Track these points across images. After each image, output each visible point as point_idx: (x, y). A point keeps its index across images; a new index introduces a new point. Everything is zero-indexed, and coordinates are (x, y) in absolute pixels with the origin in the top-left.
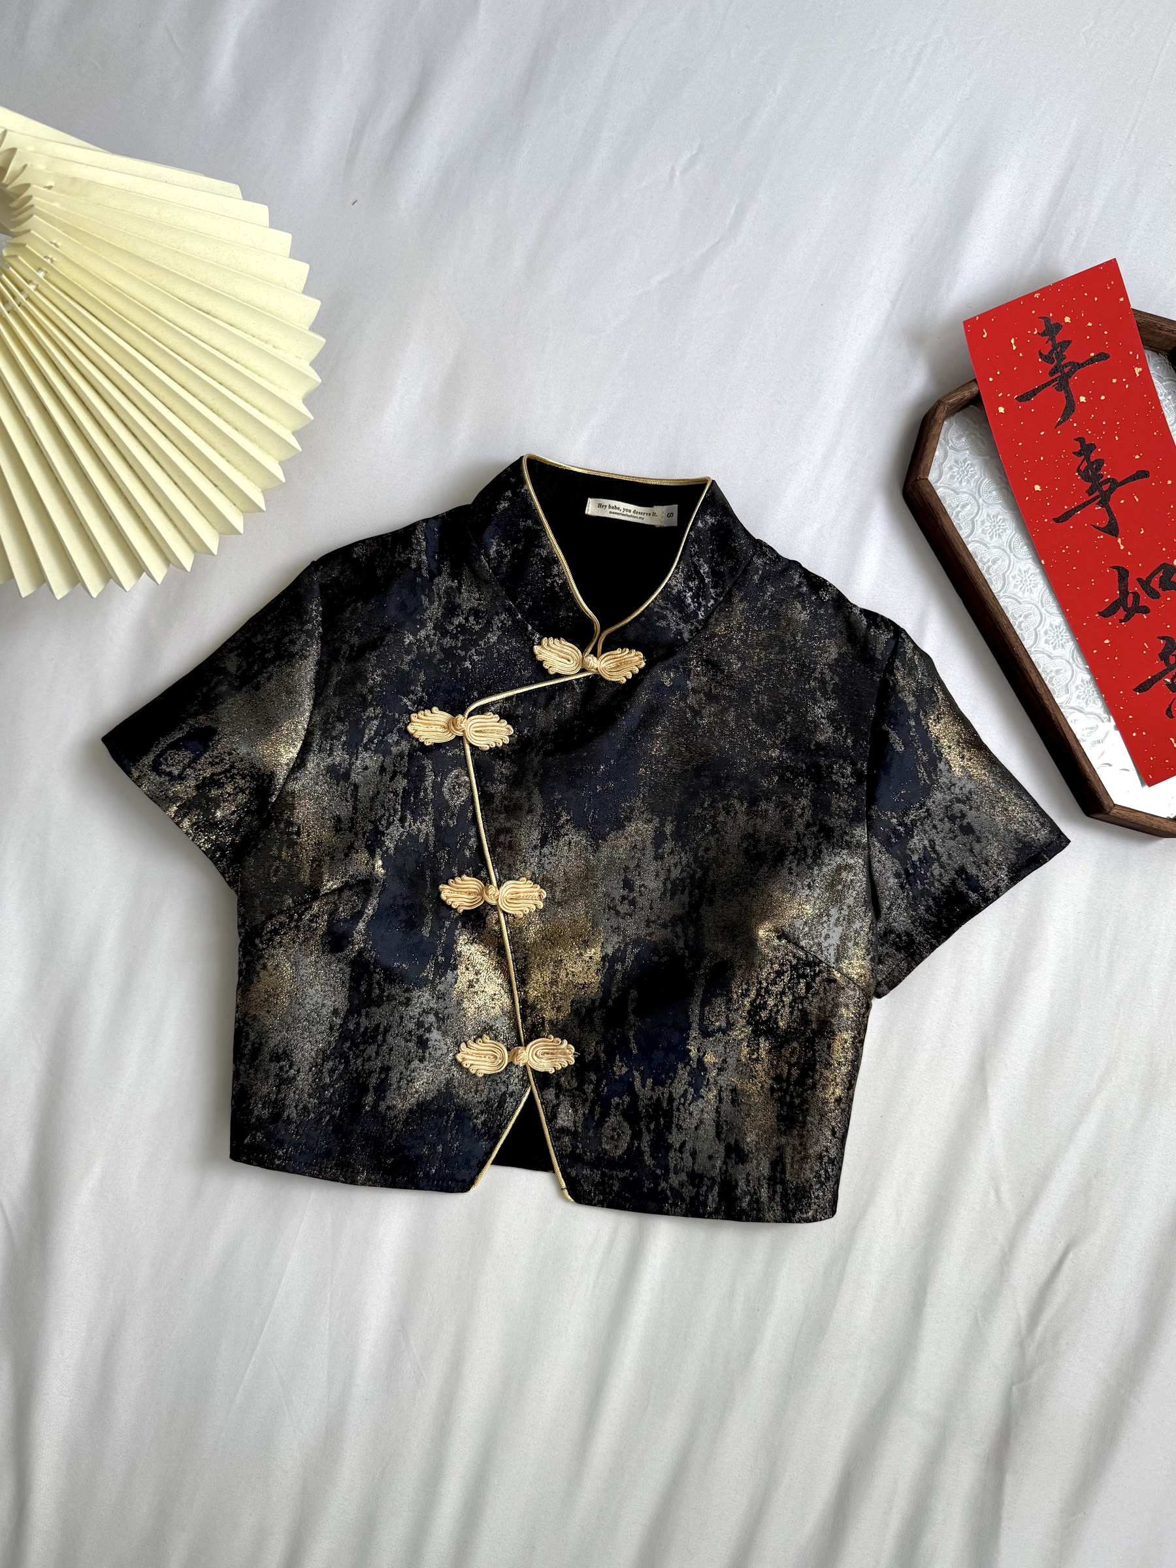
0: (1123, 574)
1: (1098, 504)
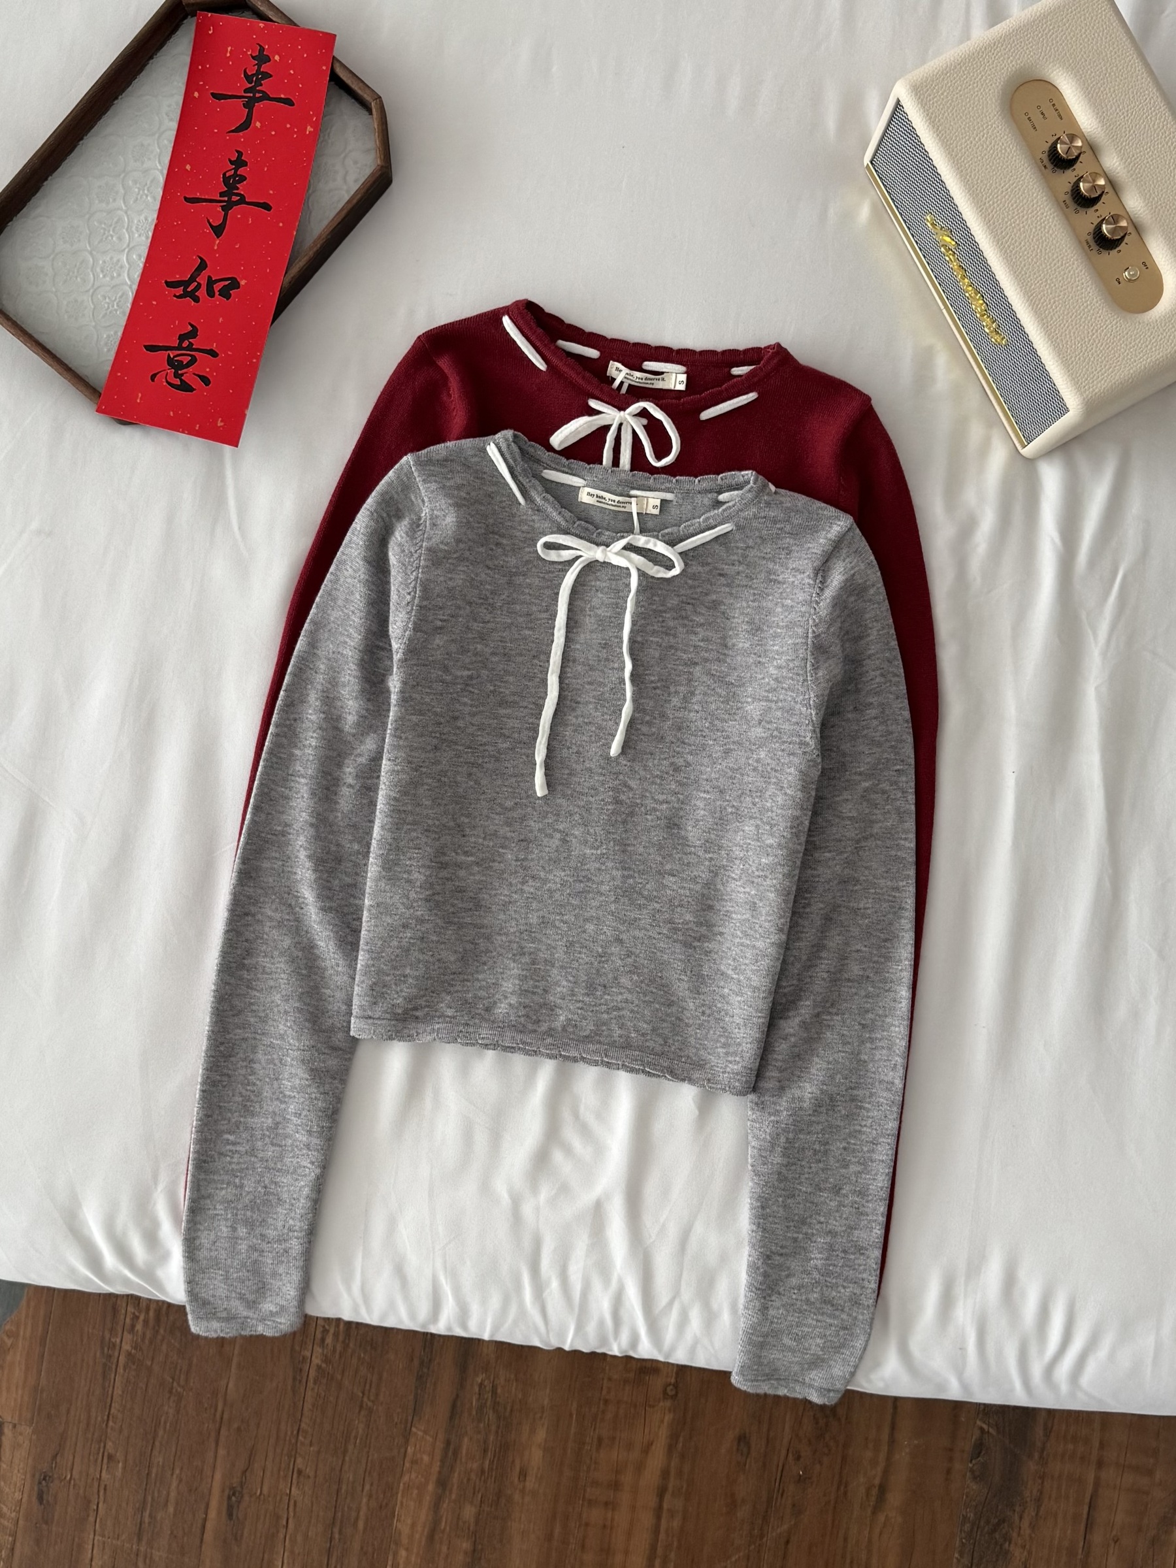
0: (203, 266)
1: (222, 207)
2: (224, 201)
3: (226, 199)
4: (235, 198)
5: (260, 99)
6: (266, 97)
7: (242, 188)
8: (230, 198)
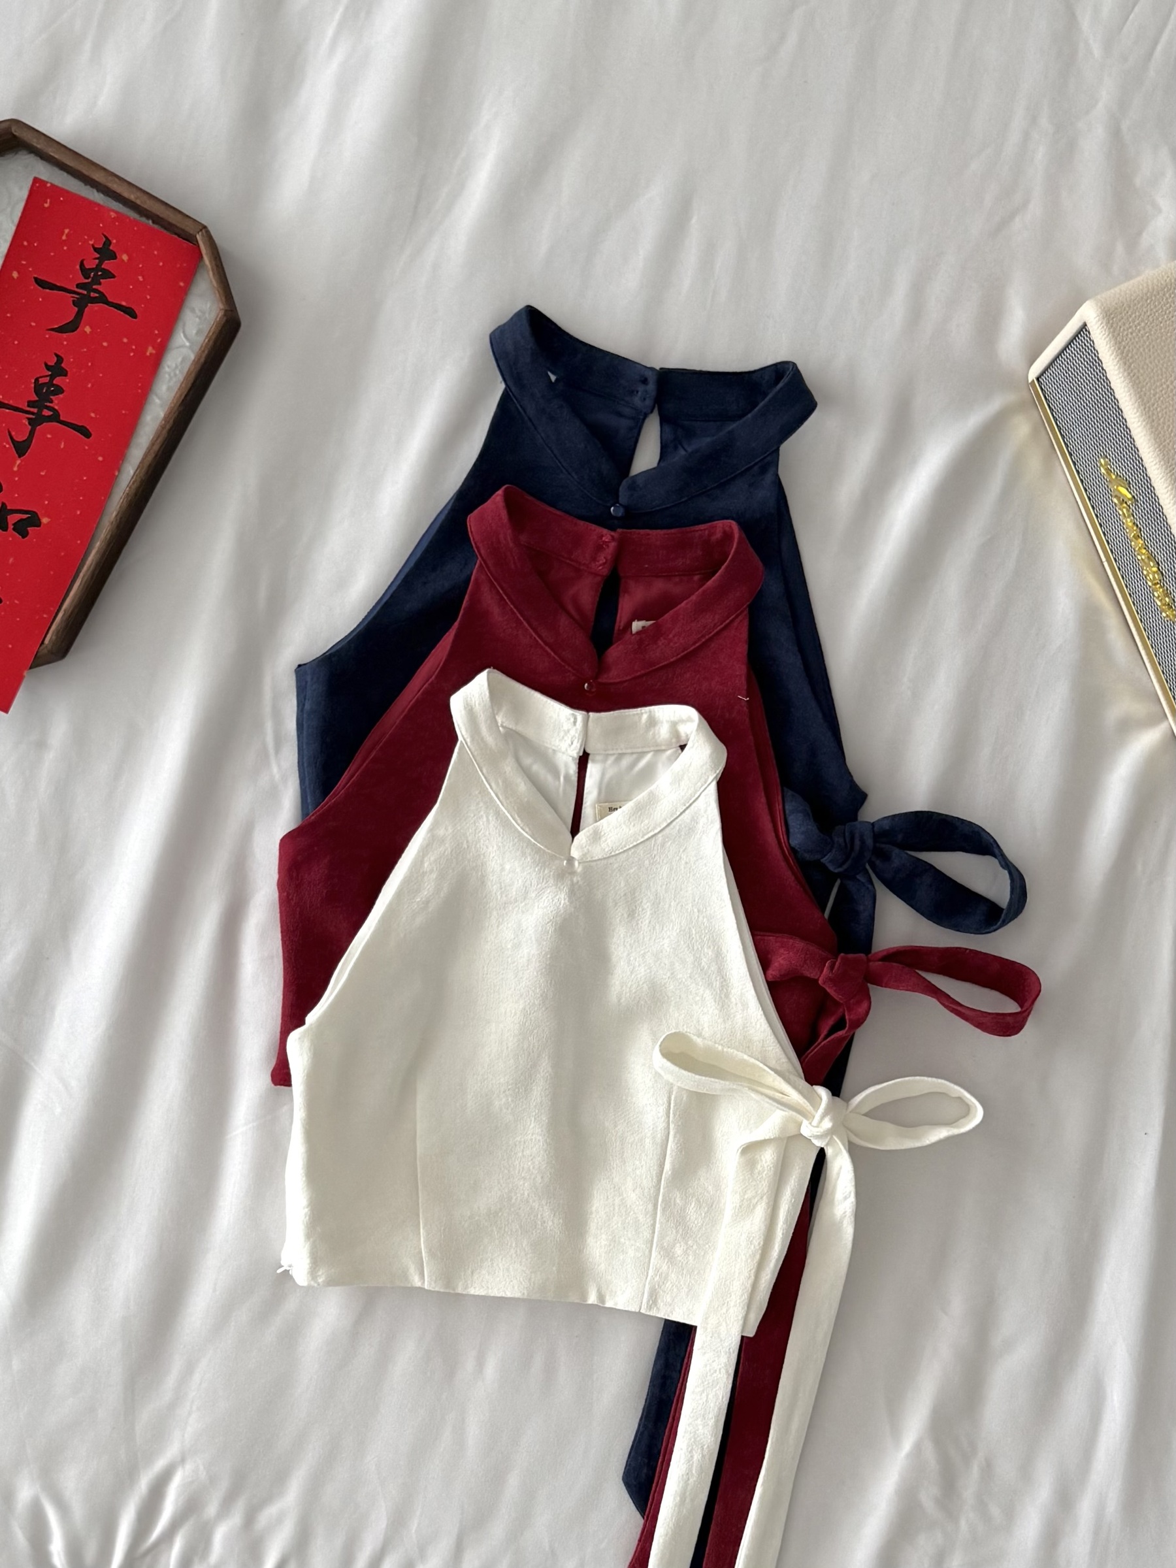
1: (29, 419)
2: (33, 413)
3: (35, 410)
4: (46, 413)
5: (94, 301)
6: (103, 299)
7: (56, 402)
8: (40, 411)
